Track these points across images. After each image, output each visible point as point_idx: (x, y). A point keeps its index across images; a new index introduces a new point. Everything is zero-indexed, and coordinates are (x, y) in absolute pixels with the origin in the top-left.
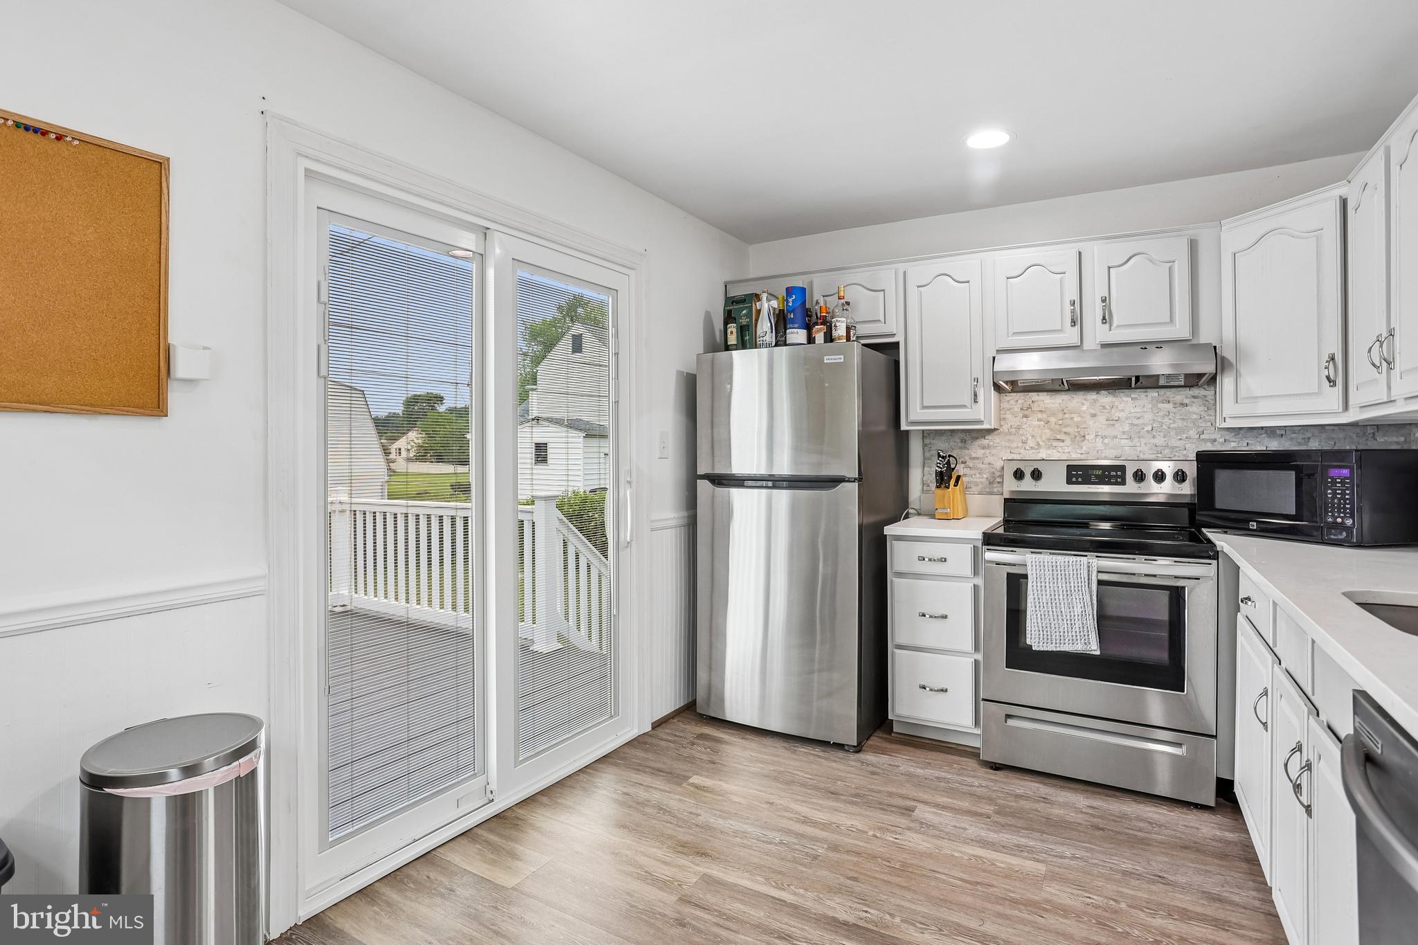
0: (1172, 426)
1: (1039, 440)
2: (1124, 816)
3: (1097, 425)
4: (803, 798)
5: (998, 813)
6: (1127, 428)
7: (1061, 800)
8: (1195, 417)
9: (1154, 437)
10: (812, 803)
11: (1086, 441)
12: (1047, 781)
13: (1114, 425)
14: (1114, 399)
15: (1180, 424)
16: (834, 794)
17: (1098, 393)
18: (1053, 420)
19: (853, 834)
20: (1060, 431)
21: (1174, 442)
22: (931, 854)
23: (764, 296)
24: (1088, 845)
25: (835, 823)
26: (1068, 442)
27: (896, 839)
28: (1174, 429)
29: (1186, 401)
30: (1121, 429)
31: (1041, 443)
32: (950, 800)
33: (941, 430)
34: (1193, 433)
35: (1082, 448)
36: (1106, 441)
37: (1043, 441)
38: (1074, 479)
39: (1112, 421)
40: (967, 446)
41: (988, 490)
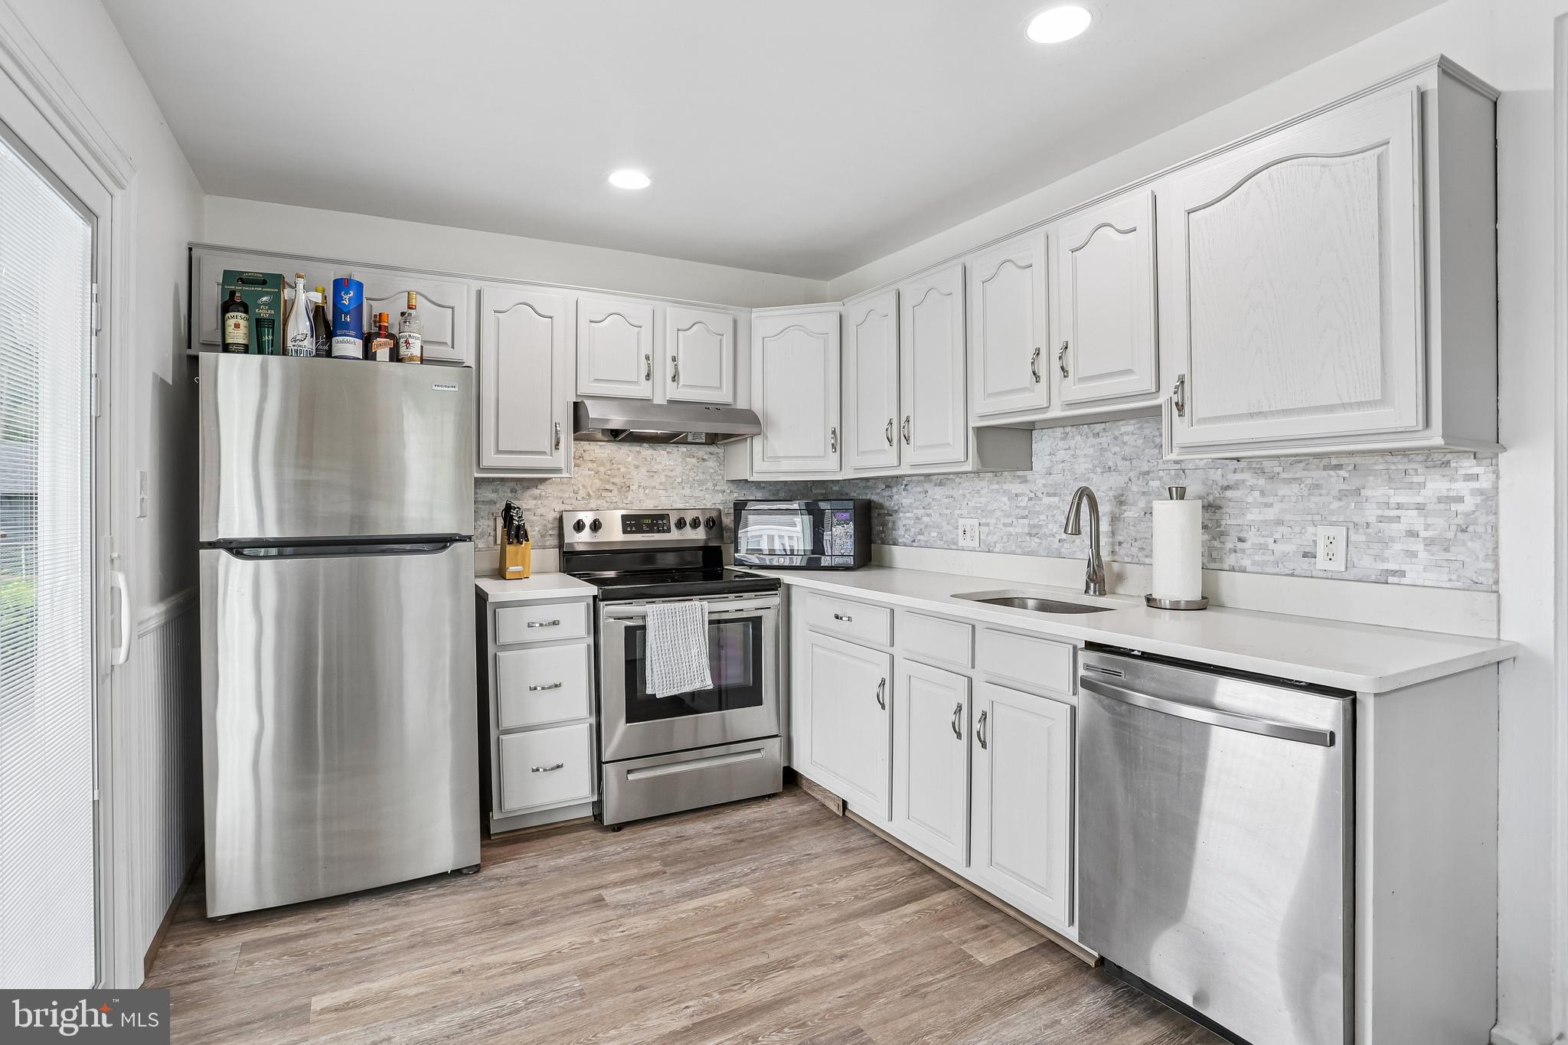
0: (696, 478)
1: (590, 490)
2: (741, 825)
3: (638, 477)
4: (488, 946)
5: (666, 865)
6: (663, 479)
7: (692, 832)
8: (711, 471)
9: (683, 488)
10: (502, 946)
11: (631, 492)
12: (671, 820)
13: (653, 476)
14: (654, 452)
15: (701, 476)
16: (512, 924)
17: (641, 446)
18: (602, 469)
19: (582, 950)
20: (608, 482)
21: (697, 493)
22: (665, 927)
23: (301, 283)
24: (749, 857)
25: (554, 951)
26: (615, 492)
27: (623, 932)
28: (697, 481)
29: (706, 457)
30: (659, 481)
31: (591, 494)
32: (619, 874)
33: (489, 478)
34: (710, 485)
35: (627, 498)
36: (647, 491)
37: (594, 492)
38: (629, 529)
39: (652, 474)
40: (518, 496)
41: (539, 544)
